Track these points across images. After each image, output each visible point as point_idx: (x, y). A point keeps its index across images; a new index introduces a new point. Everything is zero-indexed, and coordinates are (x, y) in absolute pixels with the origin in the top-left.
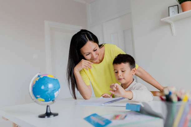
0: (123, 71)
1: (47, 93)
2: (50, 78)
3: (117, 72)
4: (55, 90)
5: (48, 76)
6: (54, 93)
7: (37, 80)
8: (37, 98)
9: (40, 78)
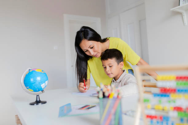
0: (110, 67)
1: (34, 84)
2: (38, 72)
3: (105, 68)
4: (42, 82)
5: (36, 70)
6: (40, 85)
7: (27, 74)
8: (27, 88)
9: (29, 72)
